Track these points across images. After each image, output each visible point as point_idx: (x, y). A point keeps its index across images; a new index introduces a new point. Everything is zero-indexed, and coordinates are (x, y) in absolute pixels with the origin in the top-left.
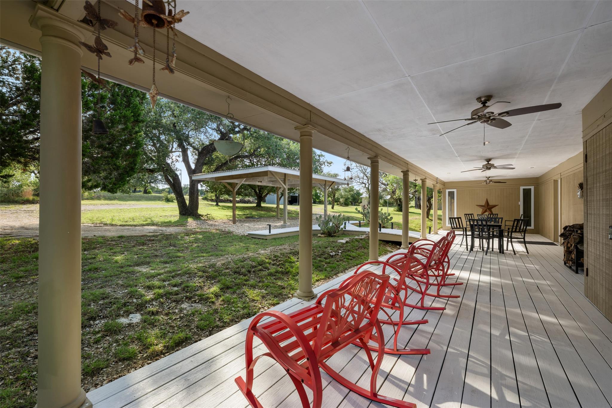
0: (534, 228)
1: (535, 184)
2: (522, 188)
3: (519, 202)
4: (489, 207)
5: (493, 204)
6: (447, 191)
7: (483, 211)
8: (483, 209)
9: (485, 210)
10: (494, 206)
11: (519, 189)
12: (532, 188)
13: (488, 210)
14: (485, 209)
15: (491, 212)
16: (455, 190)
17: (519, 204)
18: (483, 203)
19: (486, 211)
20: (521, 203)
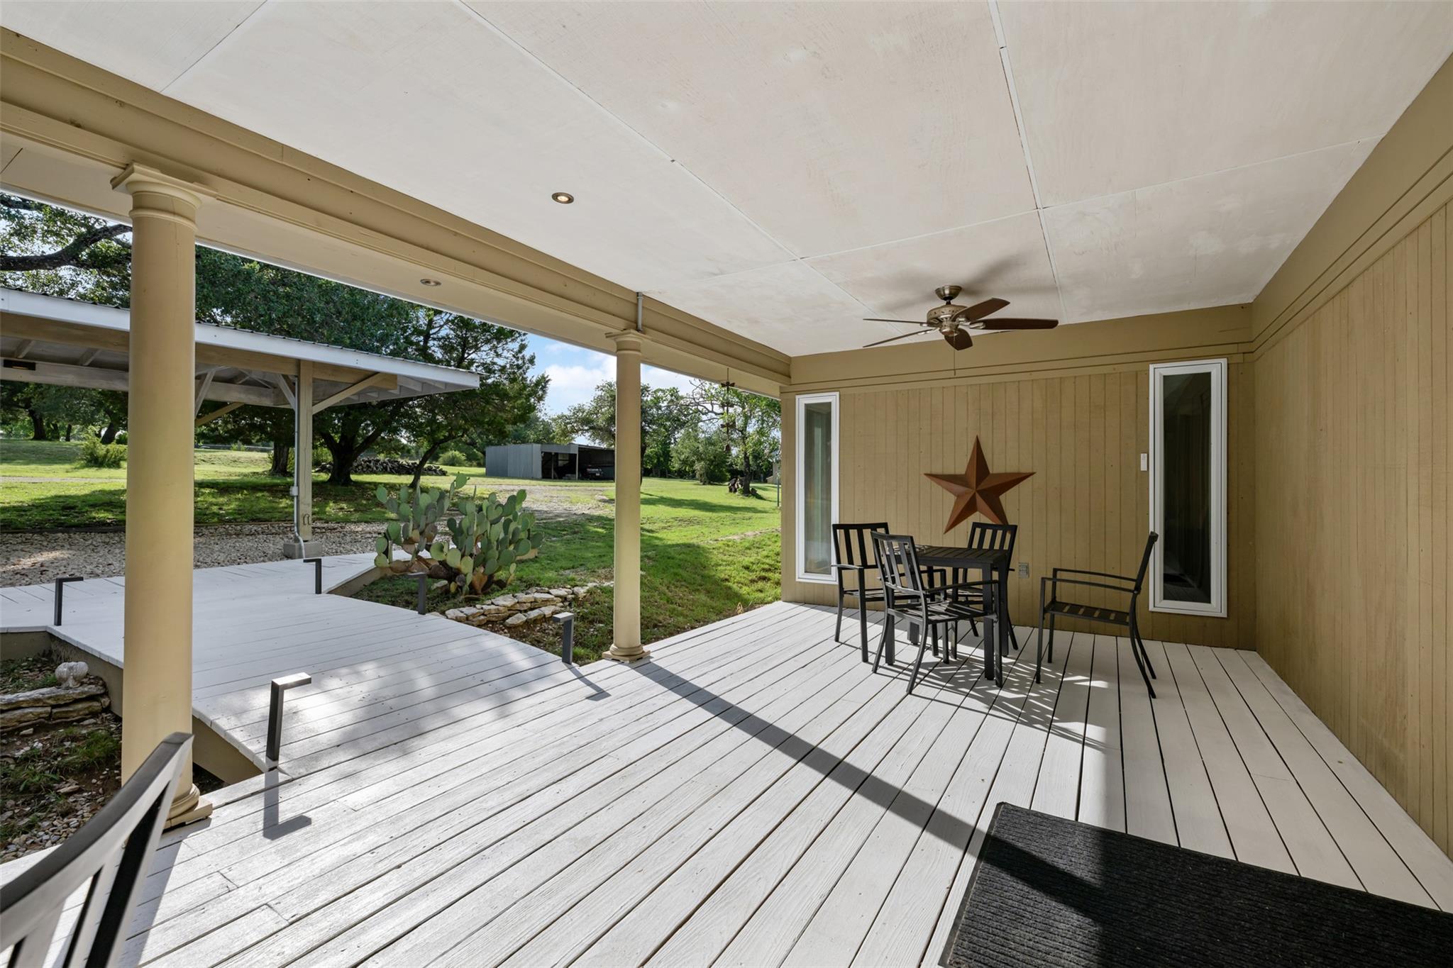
0: (1224, 614)
1: (1232, 349)
2: (1157, 373)
3: (1143, 456)
4: (984, 485)
5: (1009, 470)
6: (802, 401)
7: (962, 505)
8: (959, 496)
9: (968, 497)
10: (1016, 479)
11: (1140, 380)
12: (1217, 370)
13: (980, 501)
14: (968, 492)
15: (998, 511)
16: (833, 398)
17: (1143, 467)
18: (960, 464)
19: (969, 508)
20: (1153, 463)
